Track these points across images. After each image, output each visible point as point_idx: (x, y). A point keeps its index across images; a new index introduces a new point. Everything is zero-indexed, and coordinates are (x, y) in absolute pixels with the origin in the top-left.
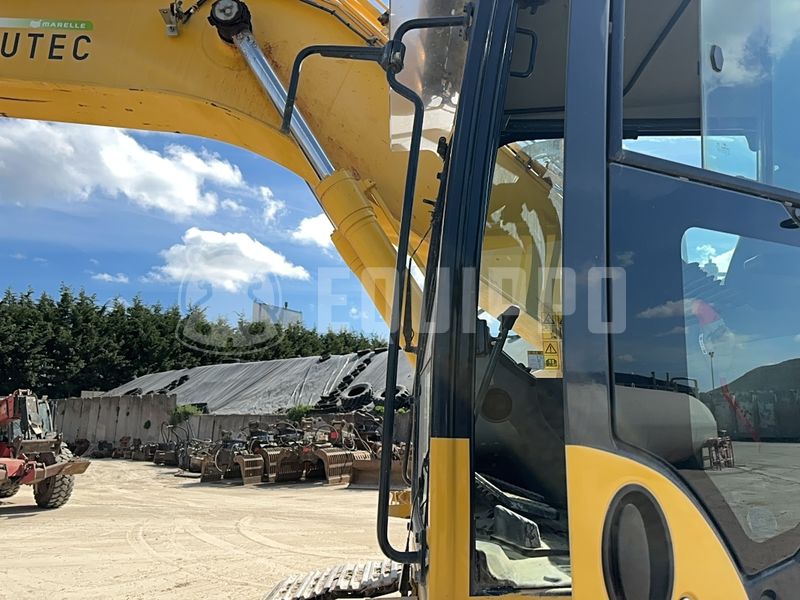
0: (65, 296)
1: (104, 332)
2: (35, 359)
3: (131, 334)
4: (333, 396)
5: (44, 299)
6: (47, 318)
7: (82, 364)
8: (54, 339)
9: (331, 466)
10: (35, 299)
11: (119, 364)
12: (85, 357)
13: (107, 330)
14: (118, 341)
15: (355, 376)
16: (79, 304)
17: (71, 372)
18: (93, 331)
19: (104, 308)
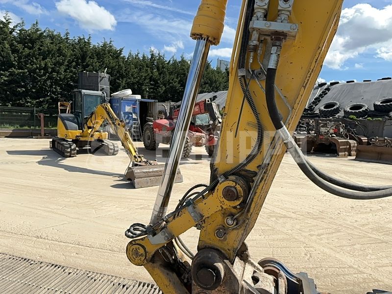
0: (152, 55)
1: (171, 73)
2: (146, 86)
3: (182, 74)
4: (311, 108)
5: (144, 57)
6: (147, 67)
7: (164, 88)
8: (152, 76)
9: (341, 147)
10: (141, 56)
11: (179, 89)
12: (165, 85)
13: (172, 72)
14: (177, 78)
15: (322, 98)
16: (158, 59)
17: (160, 92)
18: (167, 73)
19: (170, 61)
